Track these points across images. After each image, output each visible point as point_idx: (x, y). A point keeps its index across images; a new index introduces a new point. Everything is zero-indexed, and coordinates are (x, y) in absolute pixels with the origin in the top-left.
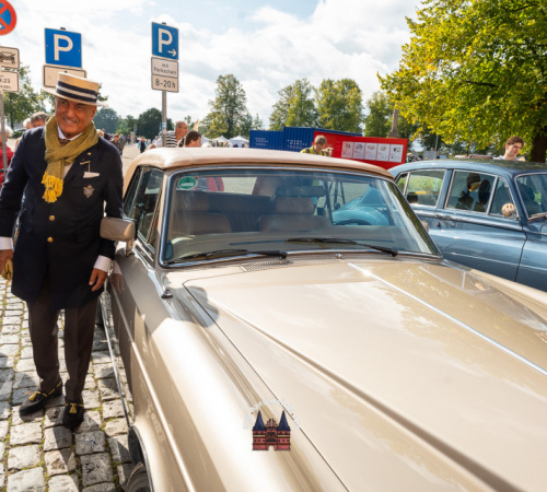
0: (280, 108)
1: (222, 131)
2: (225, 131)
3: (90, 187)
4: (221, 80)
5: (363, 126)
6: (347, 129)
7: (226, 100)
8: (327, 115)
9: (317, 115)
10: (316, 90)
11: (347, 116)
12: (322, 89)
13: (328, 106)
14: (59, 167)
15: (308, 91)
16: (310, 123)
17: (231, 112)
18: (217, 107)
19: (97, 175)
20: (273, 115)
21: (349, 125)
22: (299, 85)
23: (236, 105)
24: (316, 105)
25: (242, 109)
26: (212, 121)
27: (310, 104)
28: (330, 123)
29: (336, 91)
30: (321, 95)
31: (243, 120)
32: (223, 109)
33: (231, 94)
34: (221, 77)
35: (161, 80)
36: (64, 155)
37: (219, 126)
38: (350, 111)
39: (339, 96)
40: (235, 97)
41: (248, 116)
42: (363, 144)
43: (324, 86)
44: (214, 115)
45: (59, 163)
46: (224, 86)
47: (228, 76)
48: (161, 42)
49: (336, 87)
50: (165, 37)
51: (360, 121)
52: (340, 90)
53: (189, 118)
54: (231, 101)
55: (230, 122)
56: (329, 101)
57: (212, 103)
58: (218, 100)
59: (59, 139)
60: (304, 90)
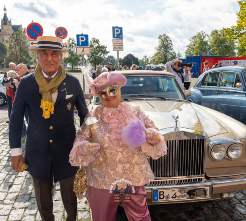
0: (190, 47)
1: (161, 61)
2: (163, 61)
3: (70, 104)
4: (160, 37)
5: (236, 51)
6: (227, 53)
7: (163, 46)
8: (215, 48)
9: (210, 48)
10: (208, 36)
11: (226, 47)
12: (211, 35)
13: (216, 43)
14: (50, 95)
15: (204, 37)
16: (206, 52)
17: (166, 51)
18: (159, 50)
19: (71, 96)
20: (187, 51)
21: (228, 51)
22: (199, 35)
23: (168, 48)
24: (209, 43)
25: (171, 49)
26: (156, 57)
27: (206, 43)
28: (217, 51)
29: (220, 35)
30: (211, 38)
31: (171, 55)
32: (162, 50)
33: (166, 43)
34: (160, 36)
35: (117, 47)
36: (51, 87)
37: (160, 59)
38: (228, 44)
39: (222, 37)
40: (167, 44)
41: (174, 53)
42: (229, 61)
43: (213, 34)
44: (158, 54)
45: (49, 93)
46: (162, 40)
47: (164, 35)
48: (116, 33)
49: (219, 33)
50: (117, 31)
51: (234, 49)
52: (222, 35)
53: (146, 56)
54: (165, 46)
55: (165, 56)
56: (216, 41)
57: (156, 48)
58: (159, 46)
59: (45, 78)
60: (202, 37)
